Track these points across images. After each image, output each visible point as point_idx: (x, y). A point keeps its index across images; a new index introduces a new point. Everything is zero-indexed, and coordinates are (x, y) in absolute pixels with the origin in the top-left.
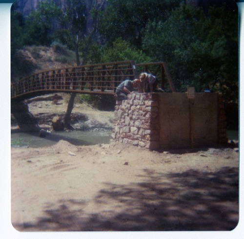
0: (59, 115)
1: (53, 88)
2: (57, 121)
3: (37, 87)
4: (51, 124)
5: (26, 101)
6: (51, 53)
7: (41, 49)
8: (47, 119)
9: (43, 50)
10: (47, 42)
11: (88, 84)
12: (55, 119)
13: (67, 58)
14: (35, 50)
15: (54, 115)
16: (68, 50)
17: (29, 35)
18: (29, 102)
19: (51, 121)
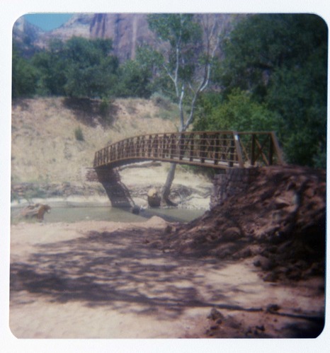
0: (156, 188)
1: (149, 155)
2: (154, 194)
3: (131, 153)
4: (146, 197)
5: (118, 168)
6: (151, 107)
7: (137, 102)
8: (142, 191)
9: (141, 104)
10: (146, 94)
11: (188, 152)
12: (151, 192)
13: (170, 113)
14: (130, 103)
15: (150, 187)
16: (172, 104)
17: (124, 85)
18: (121, 170)
19: (146, 194)
